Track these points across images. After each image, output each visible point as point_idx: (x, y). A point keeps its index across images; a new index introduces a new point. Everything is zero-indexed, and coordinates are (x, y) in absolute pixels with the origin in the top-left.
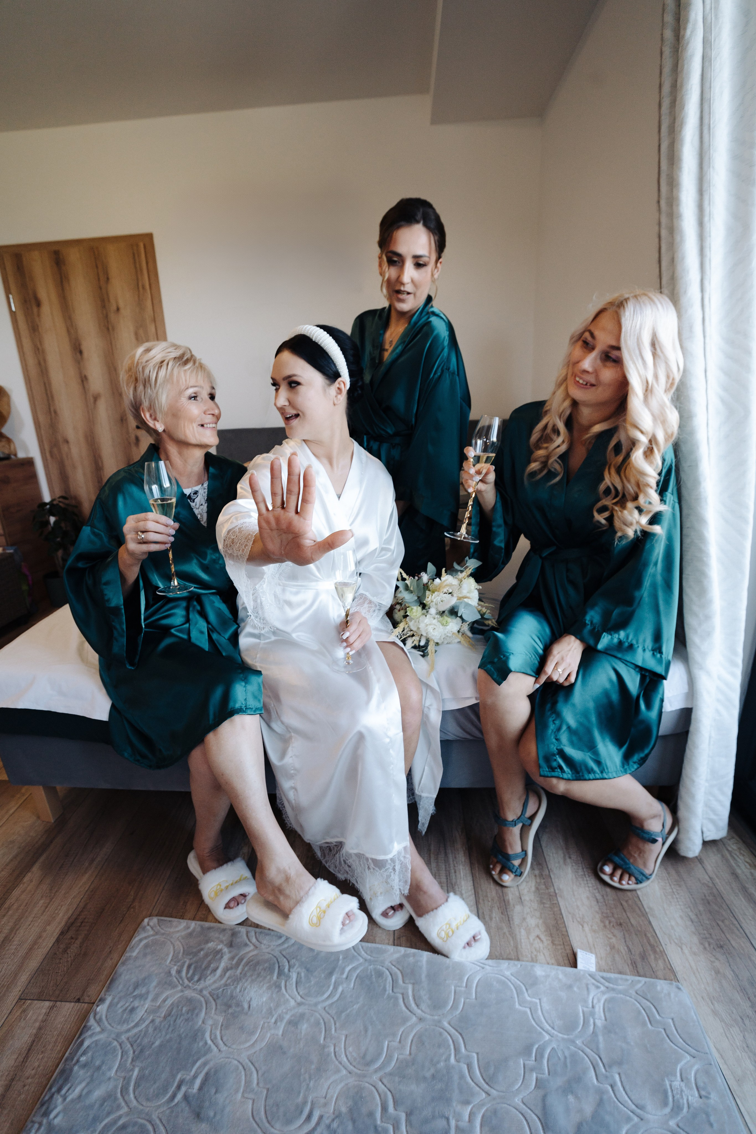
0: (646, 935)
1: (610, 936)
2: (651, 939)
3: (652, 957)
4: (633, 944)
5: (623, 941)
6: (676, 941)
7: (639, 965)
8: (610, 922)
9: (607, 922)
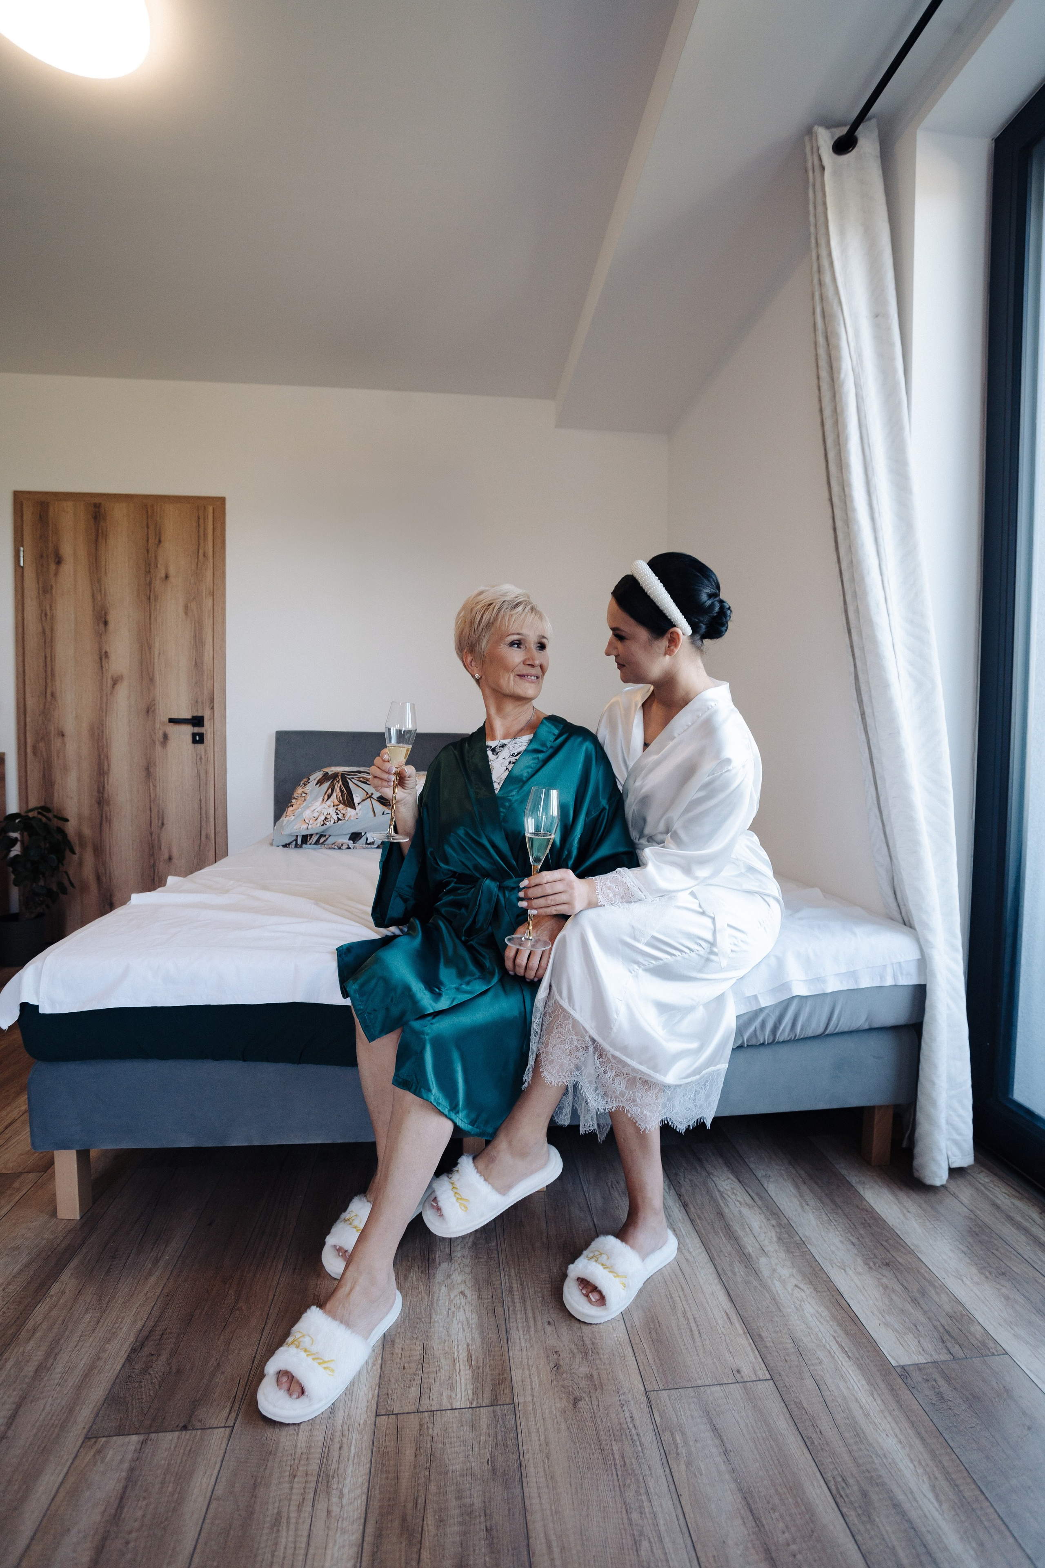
0: (918, 1271)
1: (879, 1276)
2: (925, 1274)
3: (933, 1292)
4: (907, 1281)
5: (896, 1280)
6: (953, 1274)
7: (922, 1302)
8: (874, 1264)
9: (872, 1264)
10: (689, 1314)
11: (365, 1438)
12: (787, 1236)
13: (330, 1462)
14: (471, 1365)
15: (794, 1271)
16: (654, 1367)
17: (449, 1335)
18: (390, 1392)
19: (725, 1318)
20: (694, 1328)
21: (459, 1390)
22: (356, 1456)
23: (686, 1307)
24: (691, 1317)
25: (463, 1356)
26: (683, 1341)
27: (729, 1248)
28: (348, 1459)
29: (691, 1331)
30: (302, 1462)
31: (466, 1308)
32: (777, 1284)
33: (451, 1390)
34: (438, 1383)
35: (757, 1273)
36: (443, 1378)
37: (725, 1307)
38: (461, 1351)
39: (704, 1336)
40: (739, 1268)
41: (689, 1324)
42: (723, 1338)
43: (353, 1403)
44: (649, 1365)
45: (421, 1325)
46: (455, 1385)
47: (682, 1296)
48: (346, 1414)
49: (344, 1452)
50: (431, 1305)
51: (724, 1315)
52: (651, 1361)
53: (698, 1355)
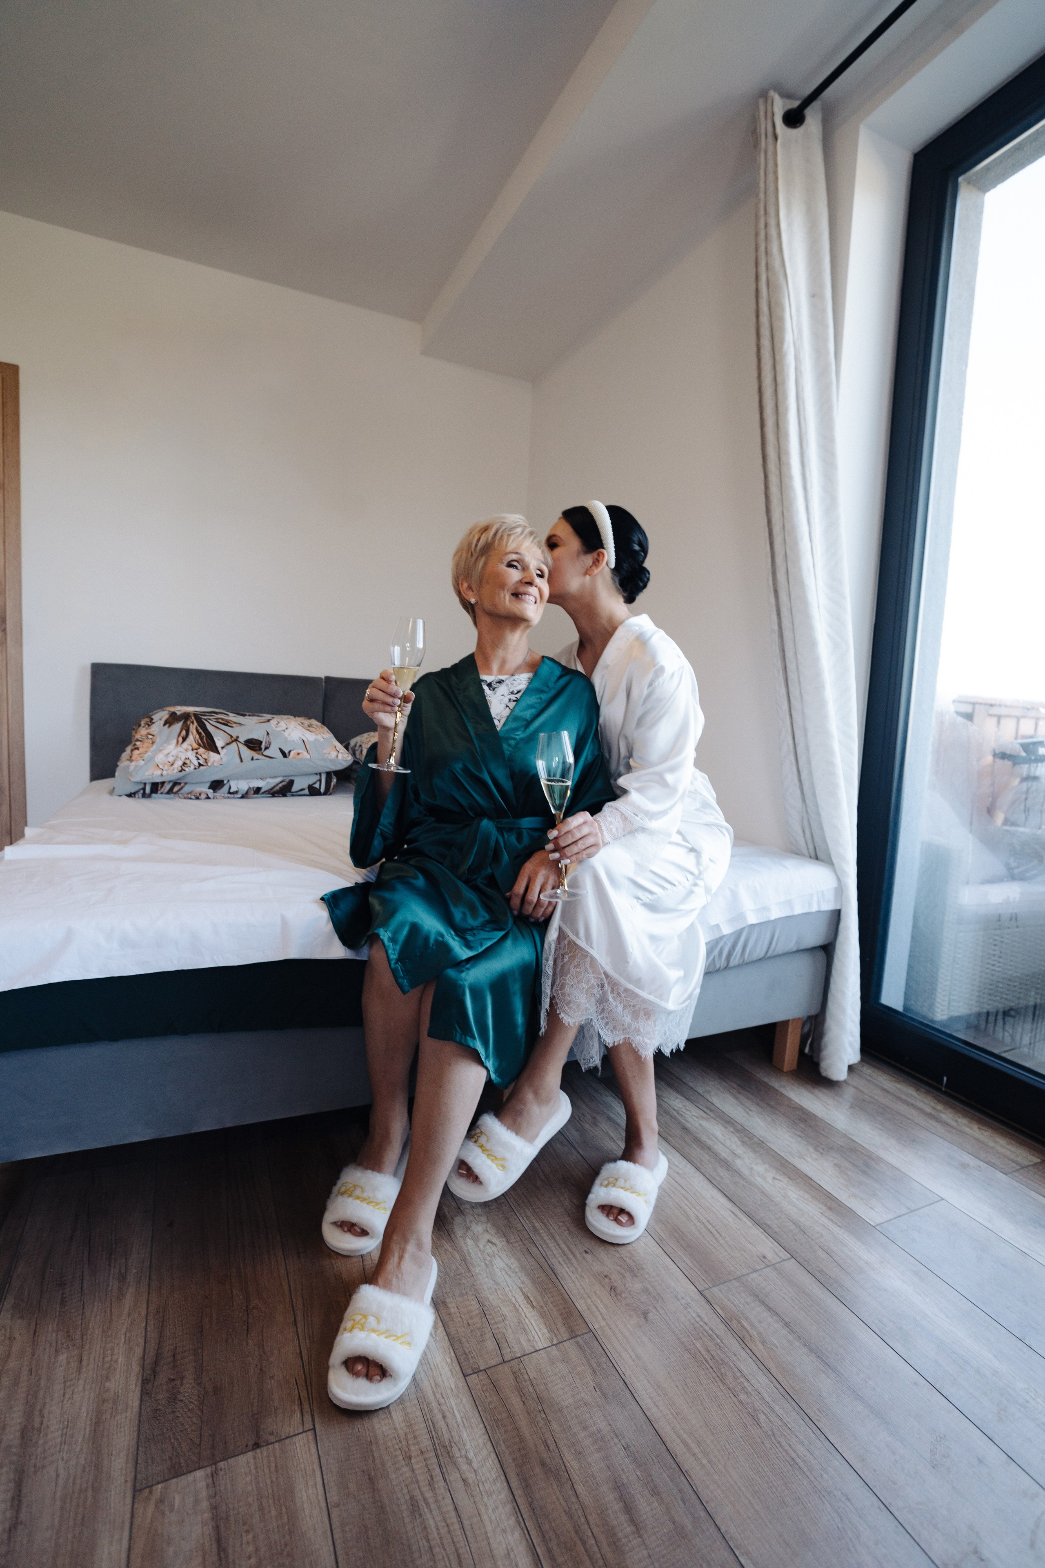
10: (702, 1218)
11: (464, 1400)
12: (747, 1139)
13: (440, 1433)
14: (533, 1307)
15: (767, 1166)
16: (696, 1270)
17: (497, 1284)
18: (467, 1351)
19: (732, 1215)
20: (712, 1230)
21: (533, 1332)
22: (465, 1421)
23: (696, 1212)
24: (704, 1221)
25: (521, 1300)
26: (709, 1242)
27: (706, 1156)
28: (458, 1426)
29: (709, 1230)
30: (410, 1442)
31: (500, 1254)
32: (759, 1179)
33: (527, 1334)
34: (510, 1330)
35: (739, 1174)
36: (512, 1324)
37: (728, 1207)
38: (517, 1296)
39: (723, 1234)
40: (723, 1172)
41: (706, 1227)
42: (739, 1233)
43: (434, 1370)
44: (691, 1269)
45: (464, 1281)
46: (527, 1328)
47: (689, 1204)
48: (433, 1384)
49: (450, 1420)
50: (464, 1259)
51: (730, 1213)
52: (691, 1265)
53: (726, 1251)
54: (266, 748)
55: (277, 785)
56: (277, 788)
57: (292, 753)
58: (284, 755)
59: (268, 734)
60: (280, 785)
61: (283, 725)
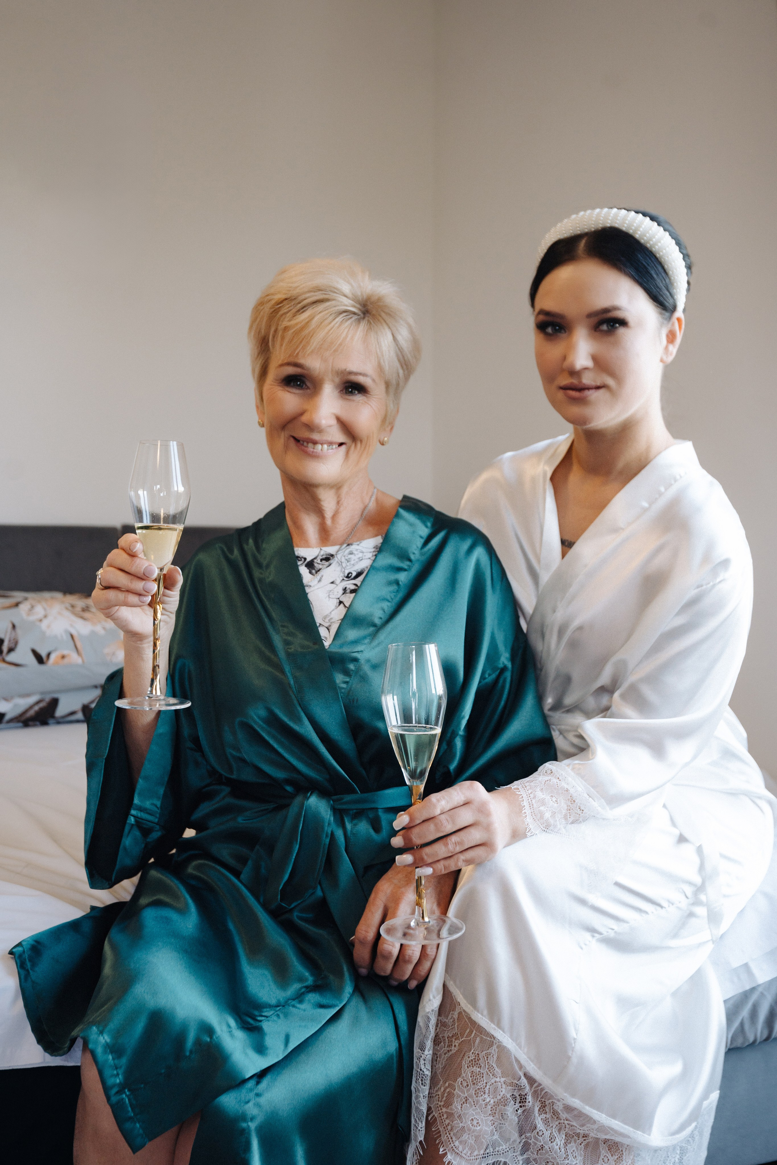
54: (11, 650)
55: (31, 707)
56: (32, 713)
57: (53, 657)
58: (40, 659)
59: (14, 626)
60: (36, 708)
61: (39, 610)
